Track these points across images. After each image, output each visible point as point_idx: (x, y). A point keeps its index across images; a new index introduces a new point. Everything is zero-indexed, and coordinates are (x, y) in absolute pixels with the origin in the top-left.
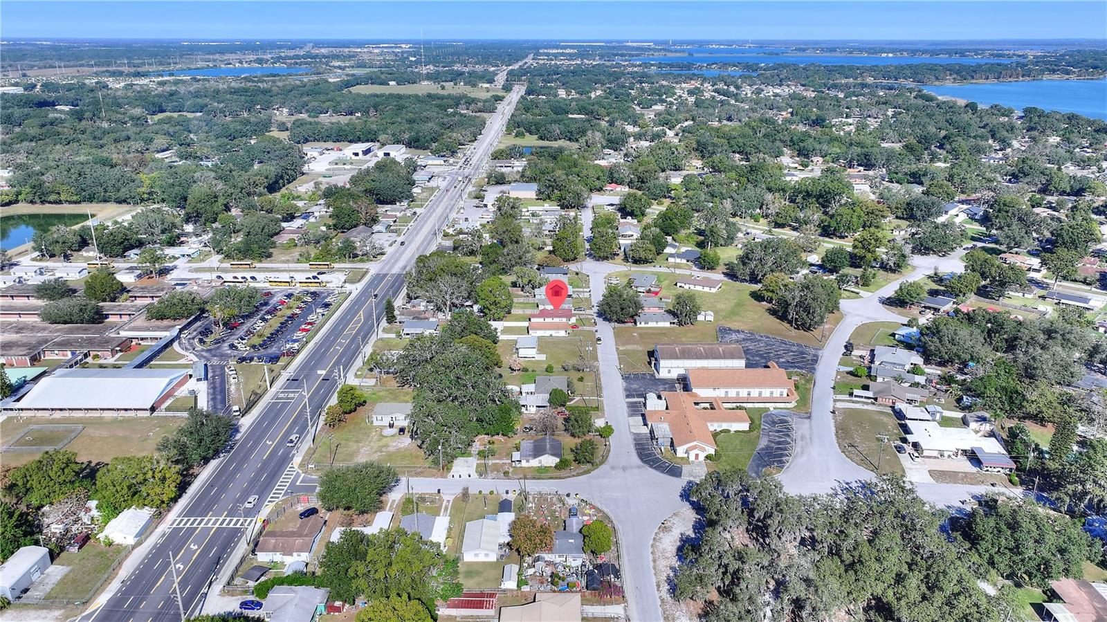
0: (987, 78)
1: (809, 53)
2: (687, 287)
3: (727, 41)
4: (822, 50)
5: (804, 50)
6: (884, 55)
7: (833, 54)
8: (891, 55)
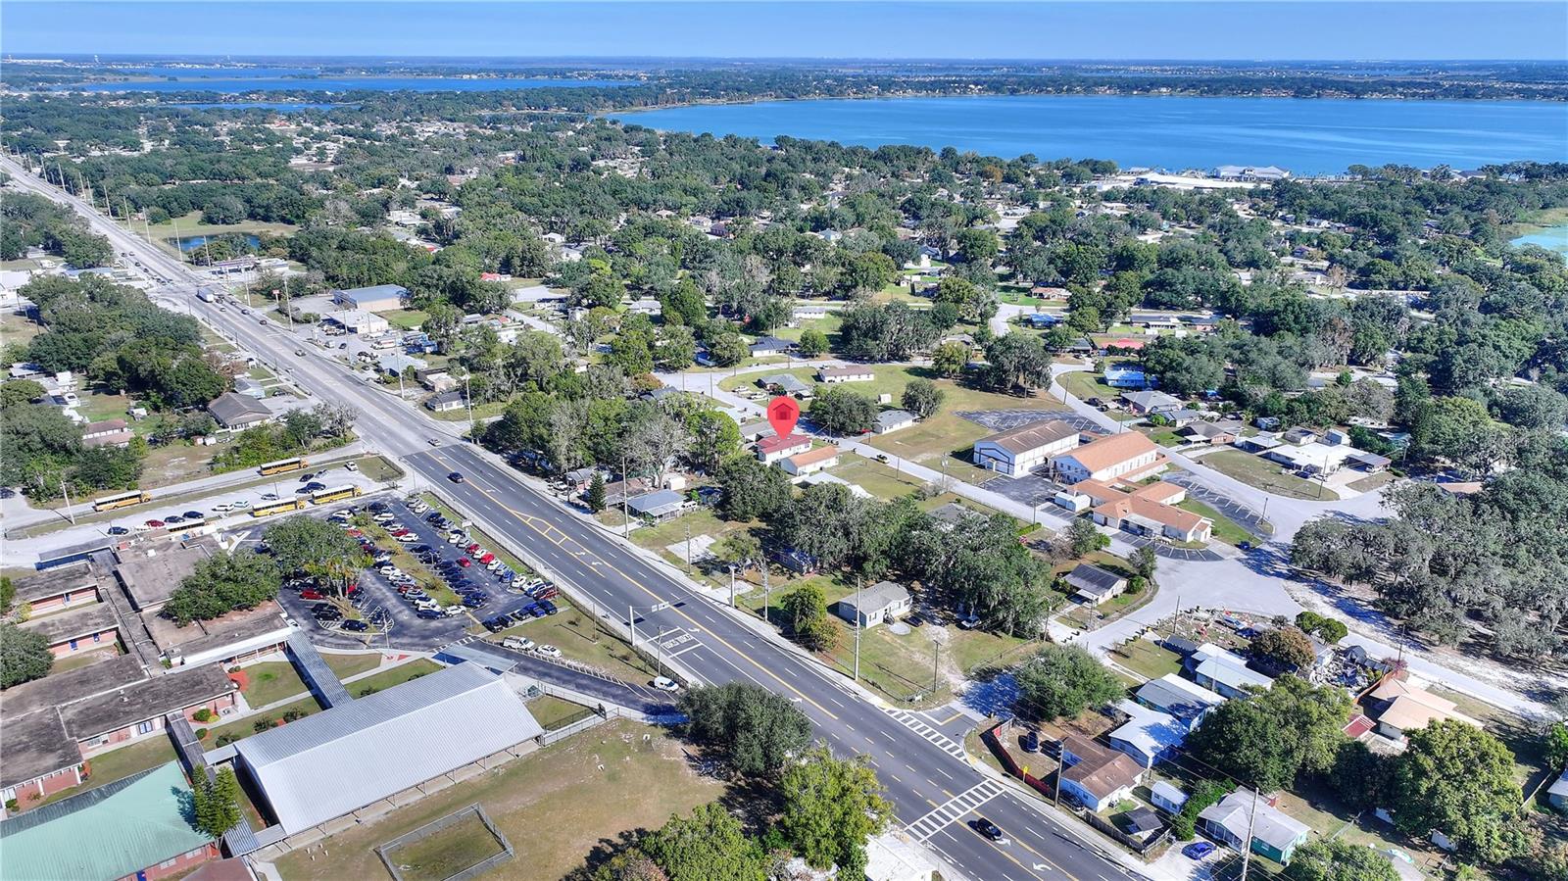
0: (646, 105)
1: (349, 75)
2: (838, 380)
3: (206, 58)
4: (368, 70)
5: (342, 71)
6: (467, 77)
7: (384, 76)
8: (474, 77)
